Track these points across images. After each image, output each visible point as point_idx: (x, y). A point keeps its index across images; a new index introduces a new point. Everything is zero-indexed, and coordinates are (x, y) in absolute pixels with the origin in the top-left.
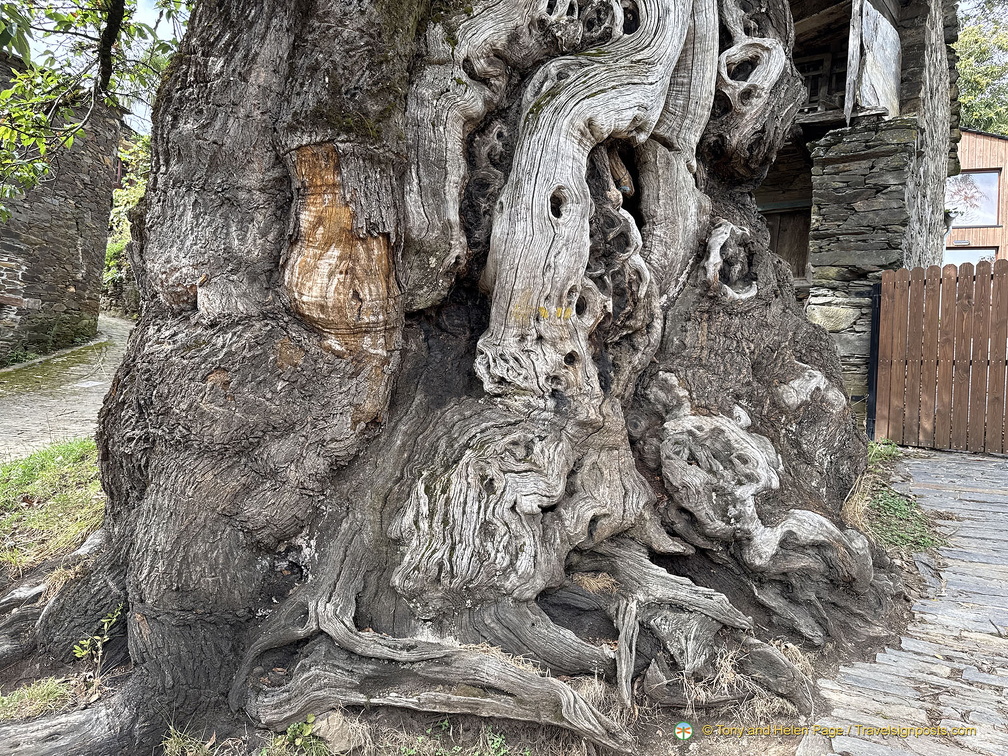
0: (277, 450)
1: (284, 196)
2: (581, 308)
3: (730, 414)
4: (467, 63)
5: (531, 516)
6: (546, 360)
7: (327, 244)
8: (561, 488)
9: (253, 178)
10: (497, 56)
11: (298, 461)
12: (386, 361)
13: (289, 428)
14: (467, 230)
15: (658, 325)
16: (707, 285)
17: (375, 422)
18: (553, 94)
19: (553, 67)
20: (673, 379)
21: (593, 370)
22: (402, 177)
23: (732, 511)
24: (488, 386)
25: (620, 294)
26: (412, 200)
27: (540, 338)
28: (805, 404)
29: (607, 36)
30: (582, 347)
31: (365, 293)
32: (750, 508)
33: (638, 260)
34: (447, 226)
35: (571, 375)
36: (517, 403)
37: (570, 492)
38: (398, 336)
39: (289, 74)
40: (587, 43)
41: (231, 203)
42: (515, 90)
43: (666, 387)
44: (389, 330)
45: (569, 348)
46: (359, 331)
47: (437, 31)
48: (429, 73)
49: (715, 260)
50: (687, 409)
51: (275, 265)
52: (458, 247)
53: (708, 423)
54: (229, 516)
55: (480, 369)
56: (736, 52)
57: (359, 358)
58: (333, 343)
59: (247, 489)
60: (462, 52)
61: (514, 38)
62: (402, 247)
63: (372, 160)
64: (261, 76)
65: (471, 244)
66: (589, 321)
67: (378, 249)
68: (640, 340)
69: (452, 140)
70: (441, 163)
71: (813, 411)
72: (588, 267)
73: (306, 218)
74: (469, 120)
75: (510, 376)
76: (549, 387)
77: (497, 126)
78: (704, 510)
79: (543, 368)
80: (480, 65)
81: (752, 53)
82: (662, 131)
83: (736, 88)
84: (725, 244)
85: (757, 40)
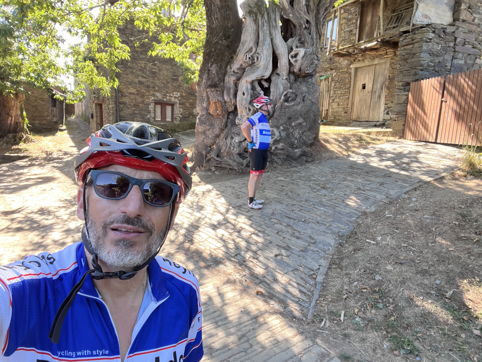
5: (238, 143)
6: (244, 119)
7: (213, 103)
8: (243, 139)
11: (211, 134)
19: (247, 69)
24: (237, 124)
26: (225, 95)
29: (254, 62)
34: (231, 98)
42: (243, 73)
48: (227, 75)
52: (234, 101)
55: (236, 121)
56: (293, 53)
61: (241, 65)
62: (225, 102)
63: (218, 90)
67: (220, 104)
74: (234, 81)
75: (239, 122)
80: (236, 71)
81: (296, 52)
82: (278, 72)
83: (292, 61)
84: (286, 94)
85: (297, 49)
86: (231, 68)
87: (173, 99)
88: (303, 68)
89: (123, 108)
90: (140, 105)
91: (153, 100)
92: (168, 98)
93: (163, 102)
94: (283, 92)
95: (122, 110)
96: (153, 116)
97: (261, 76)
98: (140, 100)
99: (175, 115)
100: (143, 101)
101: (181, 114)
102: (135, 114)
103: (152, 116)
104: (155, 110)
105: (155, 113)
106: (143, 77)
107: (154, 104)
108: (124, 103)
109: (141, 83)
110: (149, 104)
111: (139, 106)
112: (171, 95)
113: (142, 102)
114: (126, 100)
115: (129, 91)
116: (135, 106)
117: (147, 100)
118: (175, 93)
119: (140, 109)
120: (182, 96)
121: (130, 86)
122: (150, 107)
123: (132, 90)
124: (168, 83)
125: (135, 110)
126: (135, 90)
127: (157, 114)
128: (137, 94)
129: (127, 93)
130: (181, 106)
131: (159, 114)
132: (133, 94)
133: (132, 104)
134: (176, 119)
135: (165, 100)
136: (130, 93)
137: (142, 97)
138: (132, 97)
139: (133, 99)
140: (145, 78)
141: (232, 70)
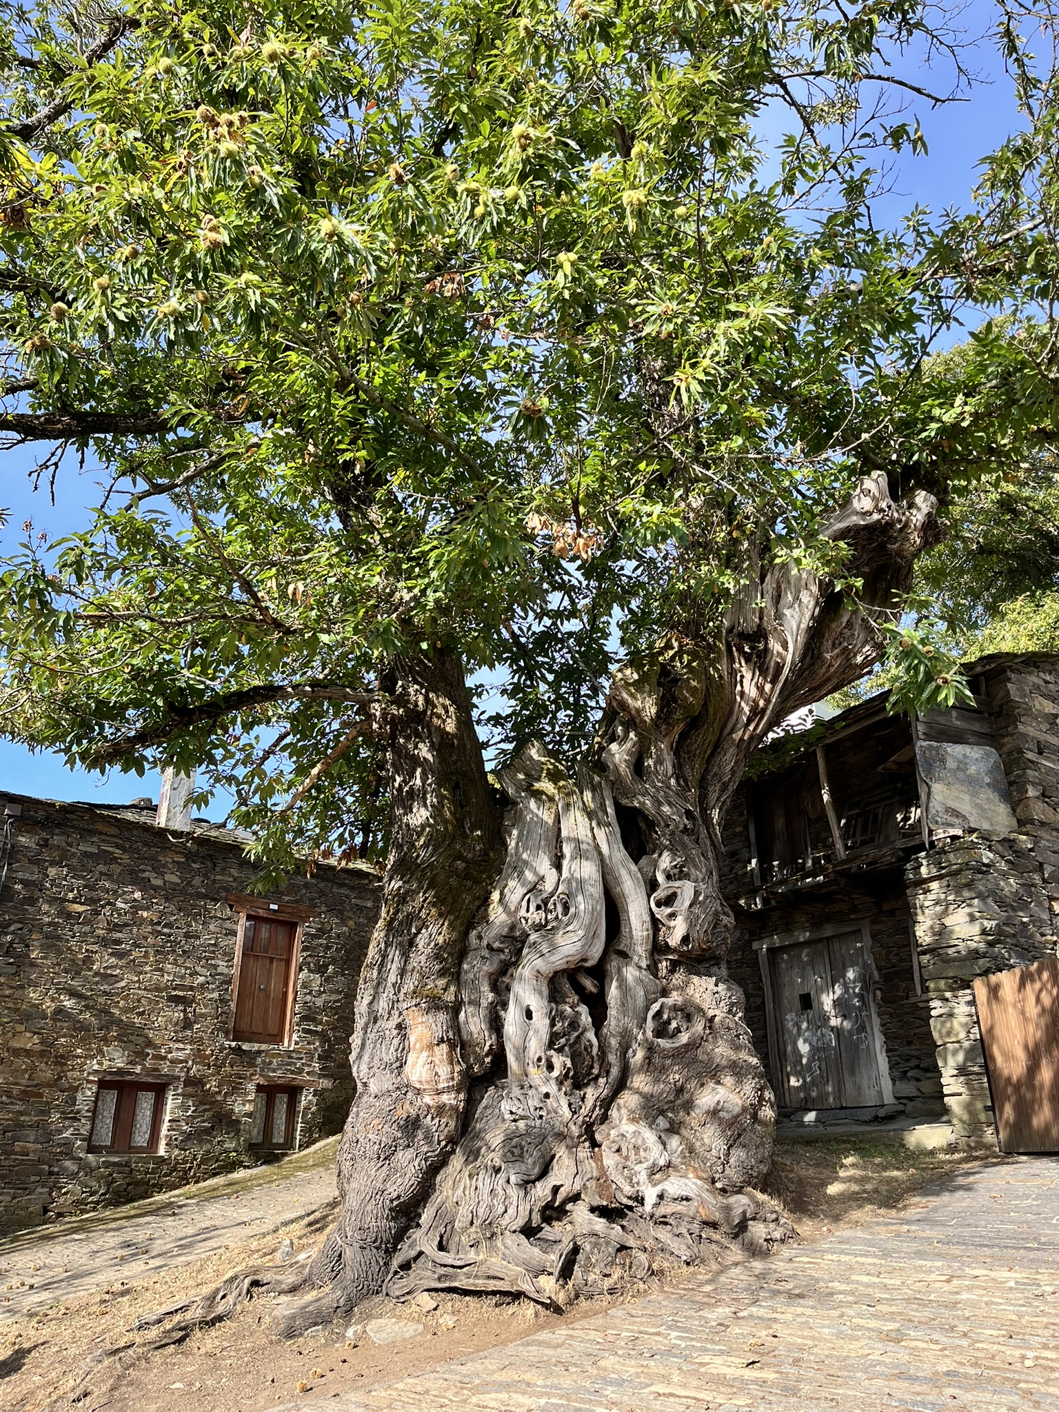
0: (403, 1156)
2: (549, 1067)
4: (489, 947)
5: (517, 1185)
6: (533, 1098)
7: (422, 1050)
8: (536, 1171)
9: (392, 1023)
10: (504, 938)
12: (456, 1107)
17: (452, 1141)
19: (532, 939)
21: (563, 1101)
22: (456, 1011)
23: (635, 1180)
24: (505, 1116)
25: (576, 1056)
26: (463, 1022)
27: (530, 1086)
28: (707, 1112)
29: (557, 917)
30: (553, 1089)
31: (441, 1072)
32: (644, 1177)
33: (590, 1033)
34: (481, 1031)
35: (550, 1106)
36: (521, 1124)
37: (545, 1172)
38: (461, 1092)
39: (402, 973)
40: (549, 922)
42: (519, 952)
44: (456, 1090)
45: (545, 1090)
46: (439, 1092)
47: (473, 934)
48: (469, 957)
49: (650, 1024)
50: (624, 1122)
51: (401, 1064)
52: (489, 1040)
54: (382, 1192)
55: (503, 1107)
56: (660, 894)
57: (441, 1106)
58: (428, 1100)
61: (512, 927)
62: (461, 1045)
63: (439, 1008)
64: (392, 978)
65: (495, 1038)
66: (556, 1074)
67: (445, 1048)
69: (485, 986)
70: (478, 999)
72: (550, 1043)
73: (413, 1039)
74: (492, 974)
75: (514, 1109)
79: (532, 1103)
80: (497, 945)
81: (671, 891)
82: (621, 947)
83: (662, 913)
84: (658, 1014)
85: (671, 884)
86: (480, 937)
87: (165, 1068)
88: (696, 935)
90: (46, 1091)
91: (94, 1072)
92: (149, 1063)
93: (129, 1078)
94: (647, 1009)
96: (84, 1131)
97: (578, 957)
98: (46, 1073)
99: (163, 1126)
100: (60, 1078)
101: (188, 1120)
102: (21, 1126)
103: (82, 1131)
104: (95, 1112)
105: (93, 1120)
107: (95, 1087)
109: (61, 1014)
110: (81, 1088)
111: (41, 1095)
112: (162, 1051)
113: (54, 1084)
115: (15, 1044)
116: (25, 1095)
117: (73, 1074)
118: (174, 1045)
119: (42, 1107)
120: (196, 1055)
121: (21, 1028)
122: (79, 1096)
123: (28, 1041)
124: (155, 1011)
125: (21, 1113)
126: (36, 1039)
127: (99, 1125)
128: (42, 1054)
129: (8, 1050)
130: (190, 1090)
131: (109, 1122)
132: (28, 1053)
133: (17, 1091)
134: (166, 1137)
135: (138, 1069)
137: (56, 1063)
138: (22, 1063)
139: (26, 1071)
141: (485, 942)
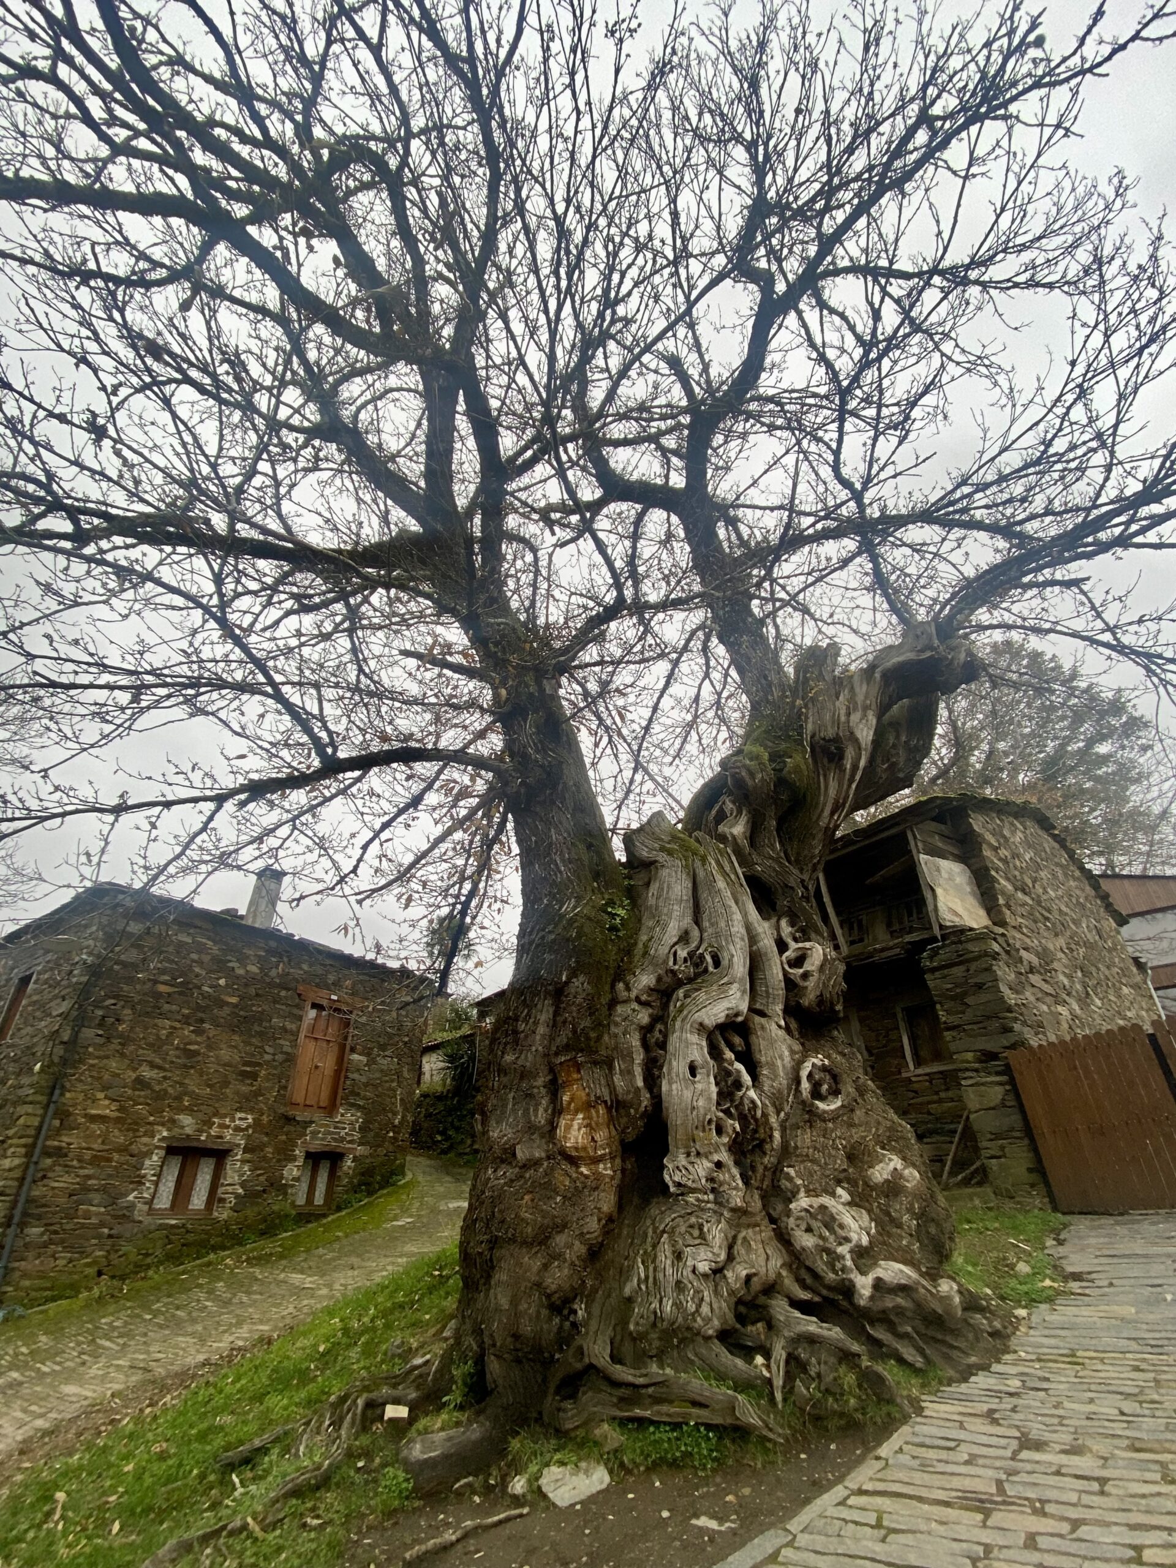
0: (560, 1240)
1: (554, 1089)
2: (720, 1131)
3: (833, 1194)
4: (638, 1000)
5: (705, 1276)
6: (702, 1168)
7: (576, 1112)
8: (723, 1256)
9: (540, 1081)
10: (651, 990)
11: (570, 1246)
12: (612, 1178)
13: (563, 1227)
14: (651, 1091)
15: (777, 1135)
16: (803, 1102)
17: (610, 1219)
18: (680, 1011)
19: (681, 993)
20: (791, 1172)
21: (735, 1171)
22: (611, 1067)
23: (838, 1266)
24: (672, 1189)
25: (743, 1118)
26: (617, 1078)
27: (698, 1154)
28: (887, 1181)
29: (706, 970)
30: (724, 1156)
31: (597, 1137)
32: (849, 1263)
33: (752, 1093)
34: (638, 1089)
35: (722, 1176)
36: (691, 1198)
37: (730, 1258)
38: (618, 1161)
39: (554, 1025)
40: (697, 975)
41: (530, 1096)
42: (665, 1006)
43: (790, 1179)
44: (613, 1158)
45: (716, 1158)
46: (597, 1160)
47: (621, 986)
48: (619, 1009)
49: (805, 1085)
50: (802, 1194)
51: (553, 1127)
52: (645, 1099)
53: (817, 1202)
54: (538, 1285)
55: (667, 1178)
56: (790, 954)
57: (598, 1177)
58: (584, 1170)
59: (546, 1267)
60: (633, 994)
61: (659, 979)
62: (617, 1106)
63: (595, 1063)
64: (541, 1030)
65: (653, 1097)
66: (725, 1140)
67: (602, 1110)
68: (767, 1147)
69: (635, 1041)
70: (630, 1055)
71: (893, 1188)
72: (718, 1104)
73: (566, 1098)
74: (641, 1028)
75: (684, 1181)
76: (709, 1185)
77: (659, 1026)
78: (821, 1266)
79: (702, 1173)
80: (644, 998)
81: (799, 952)
82: (758, 1006)
83: (794, 974)
84: (810, 1073)
85: (799, 945)
86: (628, 988)
87: (228, 1135)
88: (827, 997)
89: (51, 1169)
90: (116, 1156)
91: (164, 1139)
92: (213, 1132)
93: (195, 1144)
95: (44, 1177)
96: (147, 1194)
98: (118, 1137)
99: (221, 1190)
100: (130, 1144)
101: (243, 1185)
102: (88, 1190)
104: (159, 1176)
105: (156, 1184)
106: (153, 1066)
107: (162, 1153)
108: (59, 1153)
109: (140, 1083)
110: (149, 1154)
111: (109, 1160)
112: (227, 1121)
113: (123, 1150)
114: (71, 1140)
115: (92, 1111)
116: (96, 1161)
117: (145, 1140)
118: (239, 1115)
119: (110, 1171)
120: (257, 1123)
121: (100, 1095)
122: (147, 1163)
123: (105, 1108)
124: (226, 1083)
125: (89, 1177)
126: (114, 1107)
127: (161, 1187)
128: (118, 1120)
129: (86, 1116)
130: (248, 1156)
131: (171, 1185)
132: (104, 1119)
133: (87, 1156)
134: (222, 1200)
135: (203, 1137)
136: (93, 1119)
137: (129, 1130)
138: (97, 1128)
139: (98, 1137)
140: (160, 1068)
